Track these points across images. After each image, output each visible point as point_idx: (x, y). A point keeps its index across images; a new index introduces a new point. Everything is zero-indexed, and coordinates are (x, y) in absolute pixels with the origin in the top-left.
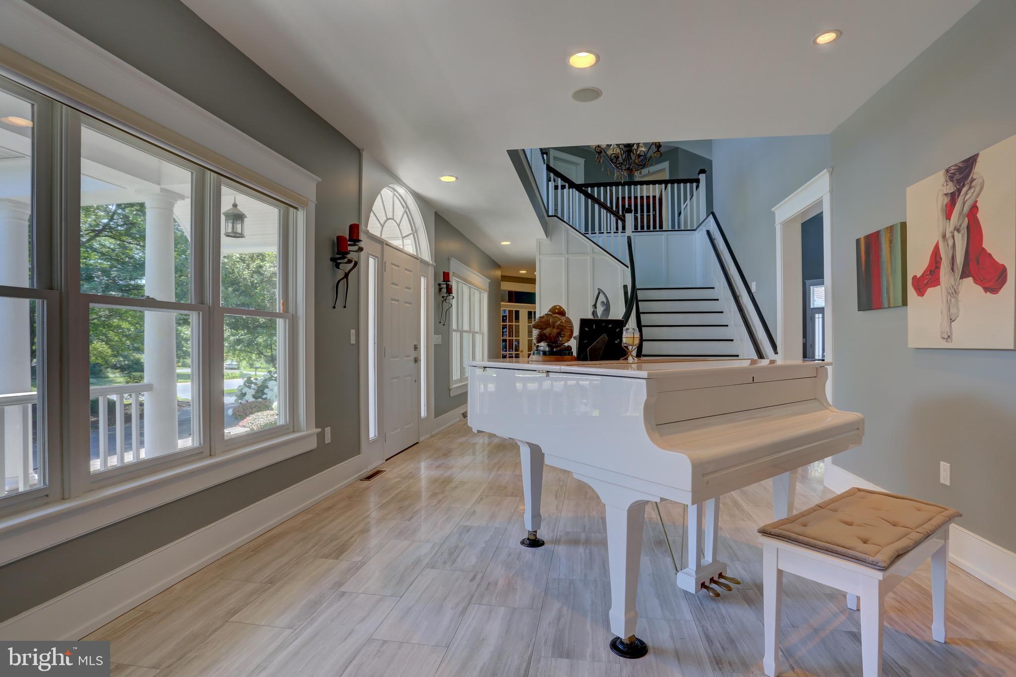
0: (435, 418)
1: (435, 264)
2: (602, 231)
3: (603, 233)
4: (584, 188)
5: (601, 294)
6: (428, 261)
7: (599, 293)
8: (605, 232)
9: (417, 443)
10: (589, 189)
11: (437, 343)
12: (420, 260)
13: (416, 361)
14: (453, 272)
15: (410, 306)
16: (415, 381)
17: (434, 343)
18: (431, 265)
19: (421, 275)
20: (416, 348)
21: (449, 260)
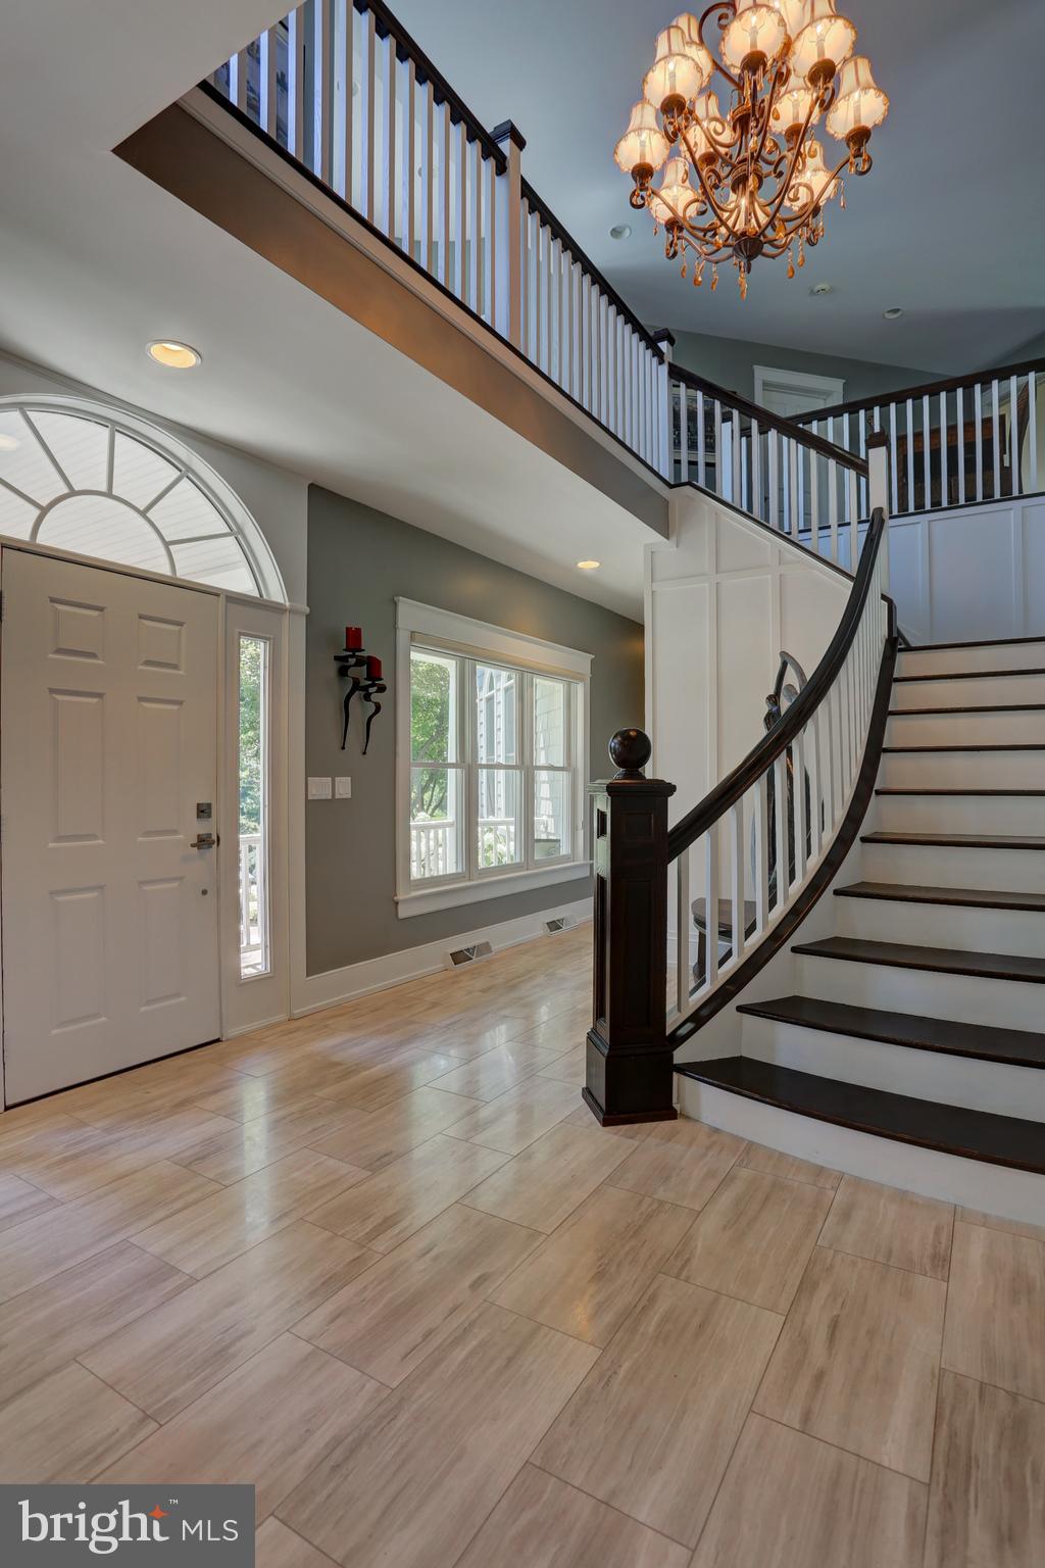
0: (307, 976)
1: (308, 610)
2: (847, 521)
3: (849, 524)
4: (801, 426)
5: (790, 669)
6: (283, 602)
7: (784, 665)
8: (854, 520)
9: (218, 1040)
10: (815, 423)
11: (330, 797)
12: (227, 597)
13: (203, 842)
14: (412, 632)
15: (175, 707)
16: (204, 892)
17: (310, 798)
18: (292, 611)
19: (241, 634)
20: (203, 811)
21: (395, 604)
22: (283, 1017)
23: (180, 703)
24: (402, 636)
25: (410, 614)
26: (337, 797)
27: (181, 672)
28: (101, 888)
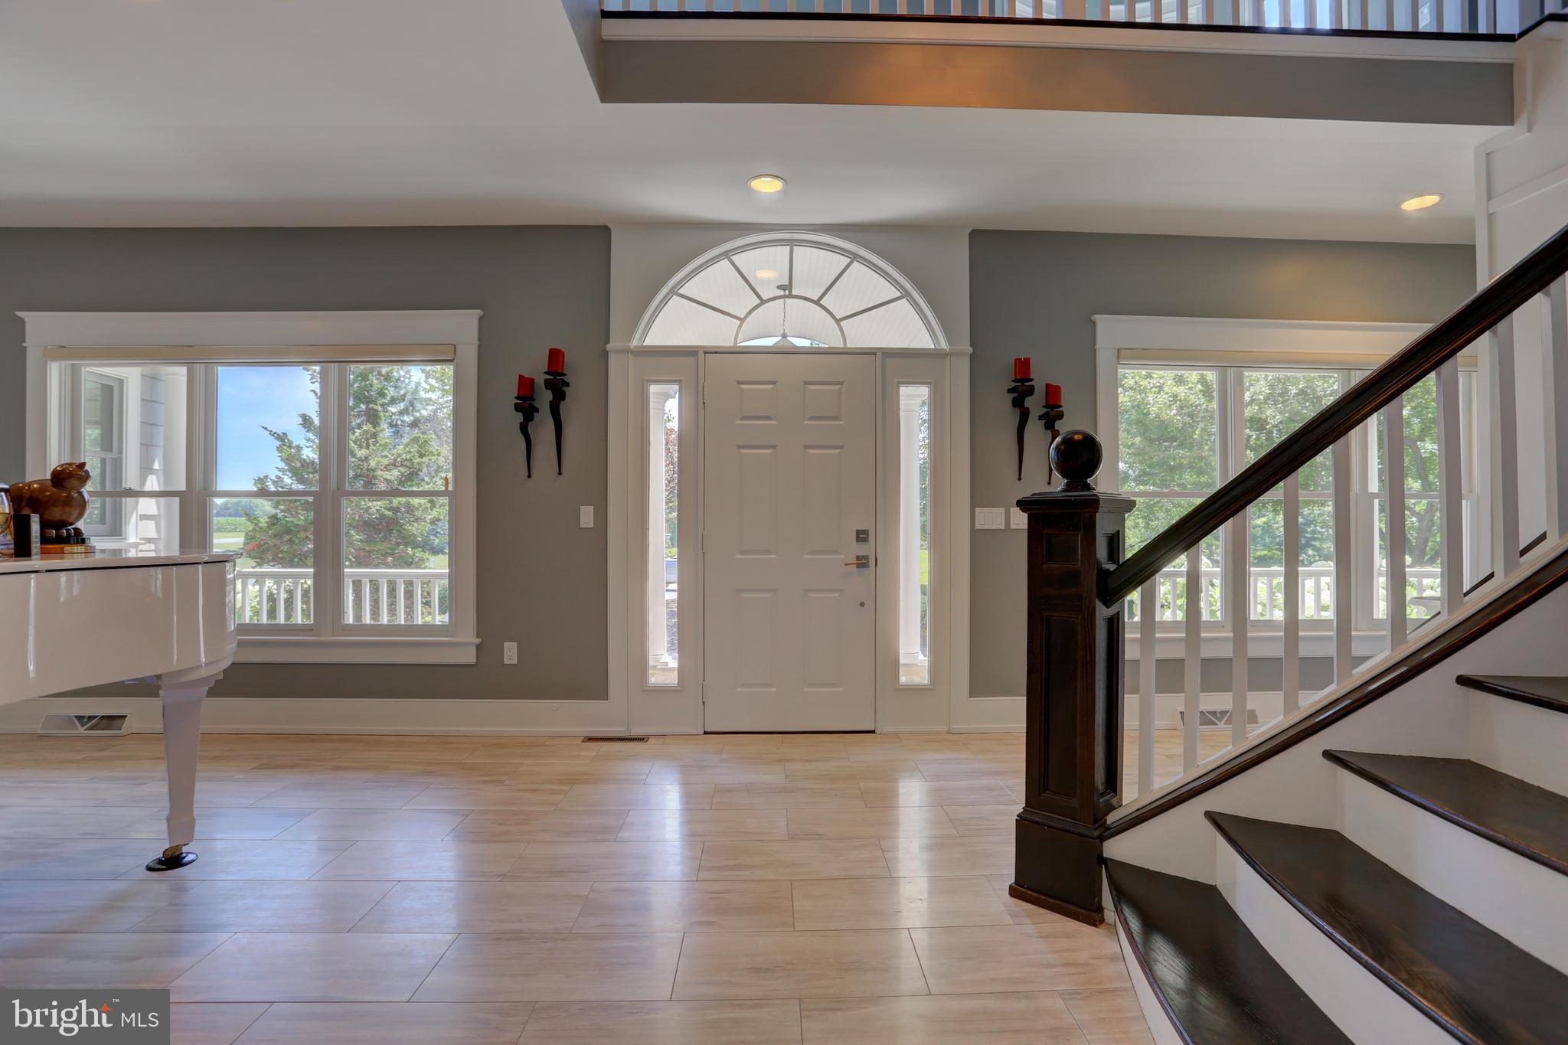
0: (971, 695)
1: (970, 351)
6: (944, 348)
9: (873, 732)
11: (1003, 527)
12: (883, 353)
13: (862, 562)
14: (1119, 350)
15: (836, 451)
16: (862, 604)
17: (977, 527)
18: (951, 354)
19: (899, 383)
20: (862, 536)
21: (1094, 324)
22: (943, 728)
23: (841, 447)
24: (1104, 357)
25: (1110, 330)
26: (1013, 526)
27: (842, 423)
28: (774, 591)
